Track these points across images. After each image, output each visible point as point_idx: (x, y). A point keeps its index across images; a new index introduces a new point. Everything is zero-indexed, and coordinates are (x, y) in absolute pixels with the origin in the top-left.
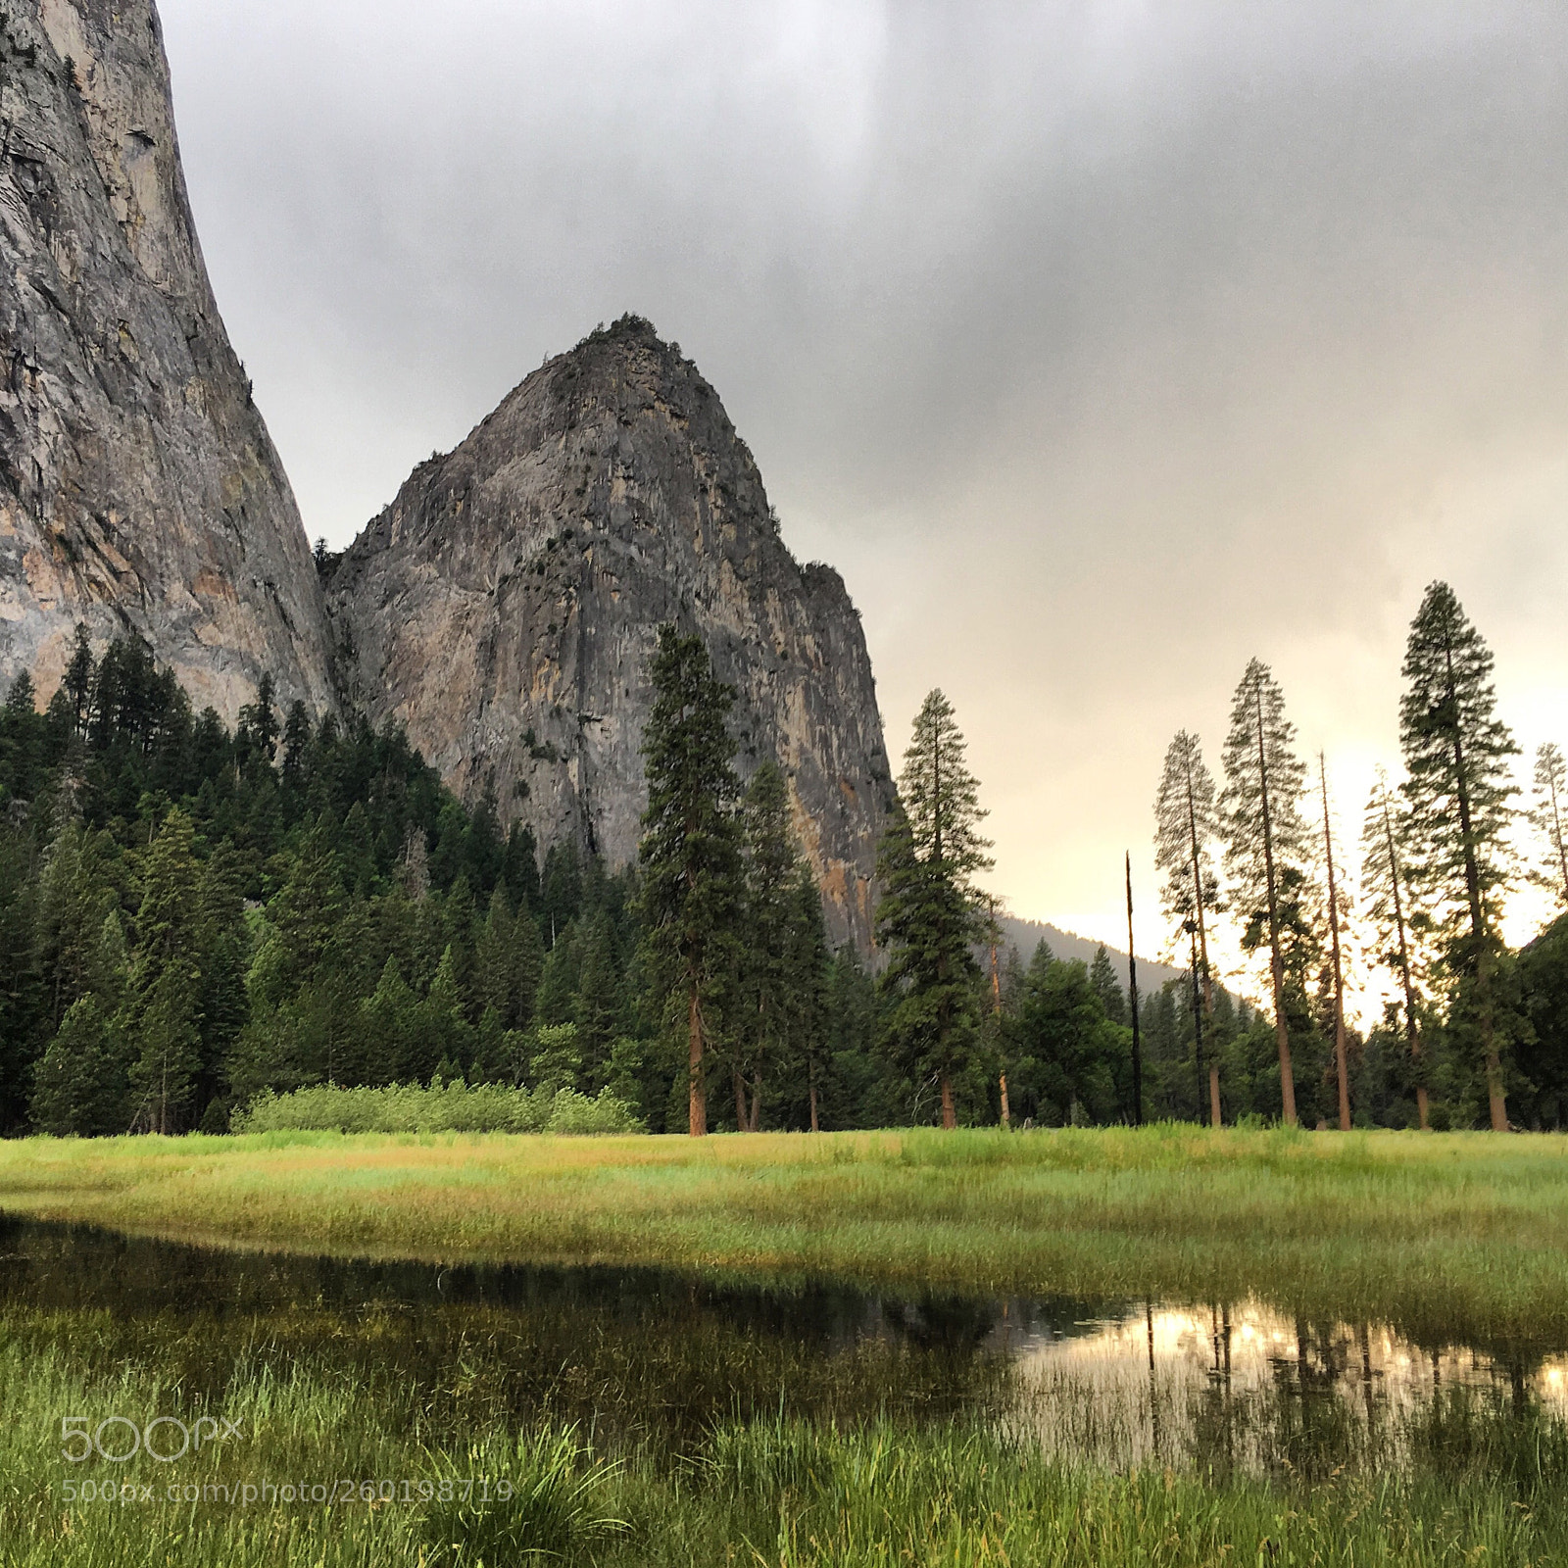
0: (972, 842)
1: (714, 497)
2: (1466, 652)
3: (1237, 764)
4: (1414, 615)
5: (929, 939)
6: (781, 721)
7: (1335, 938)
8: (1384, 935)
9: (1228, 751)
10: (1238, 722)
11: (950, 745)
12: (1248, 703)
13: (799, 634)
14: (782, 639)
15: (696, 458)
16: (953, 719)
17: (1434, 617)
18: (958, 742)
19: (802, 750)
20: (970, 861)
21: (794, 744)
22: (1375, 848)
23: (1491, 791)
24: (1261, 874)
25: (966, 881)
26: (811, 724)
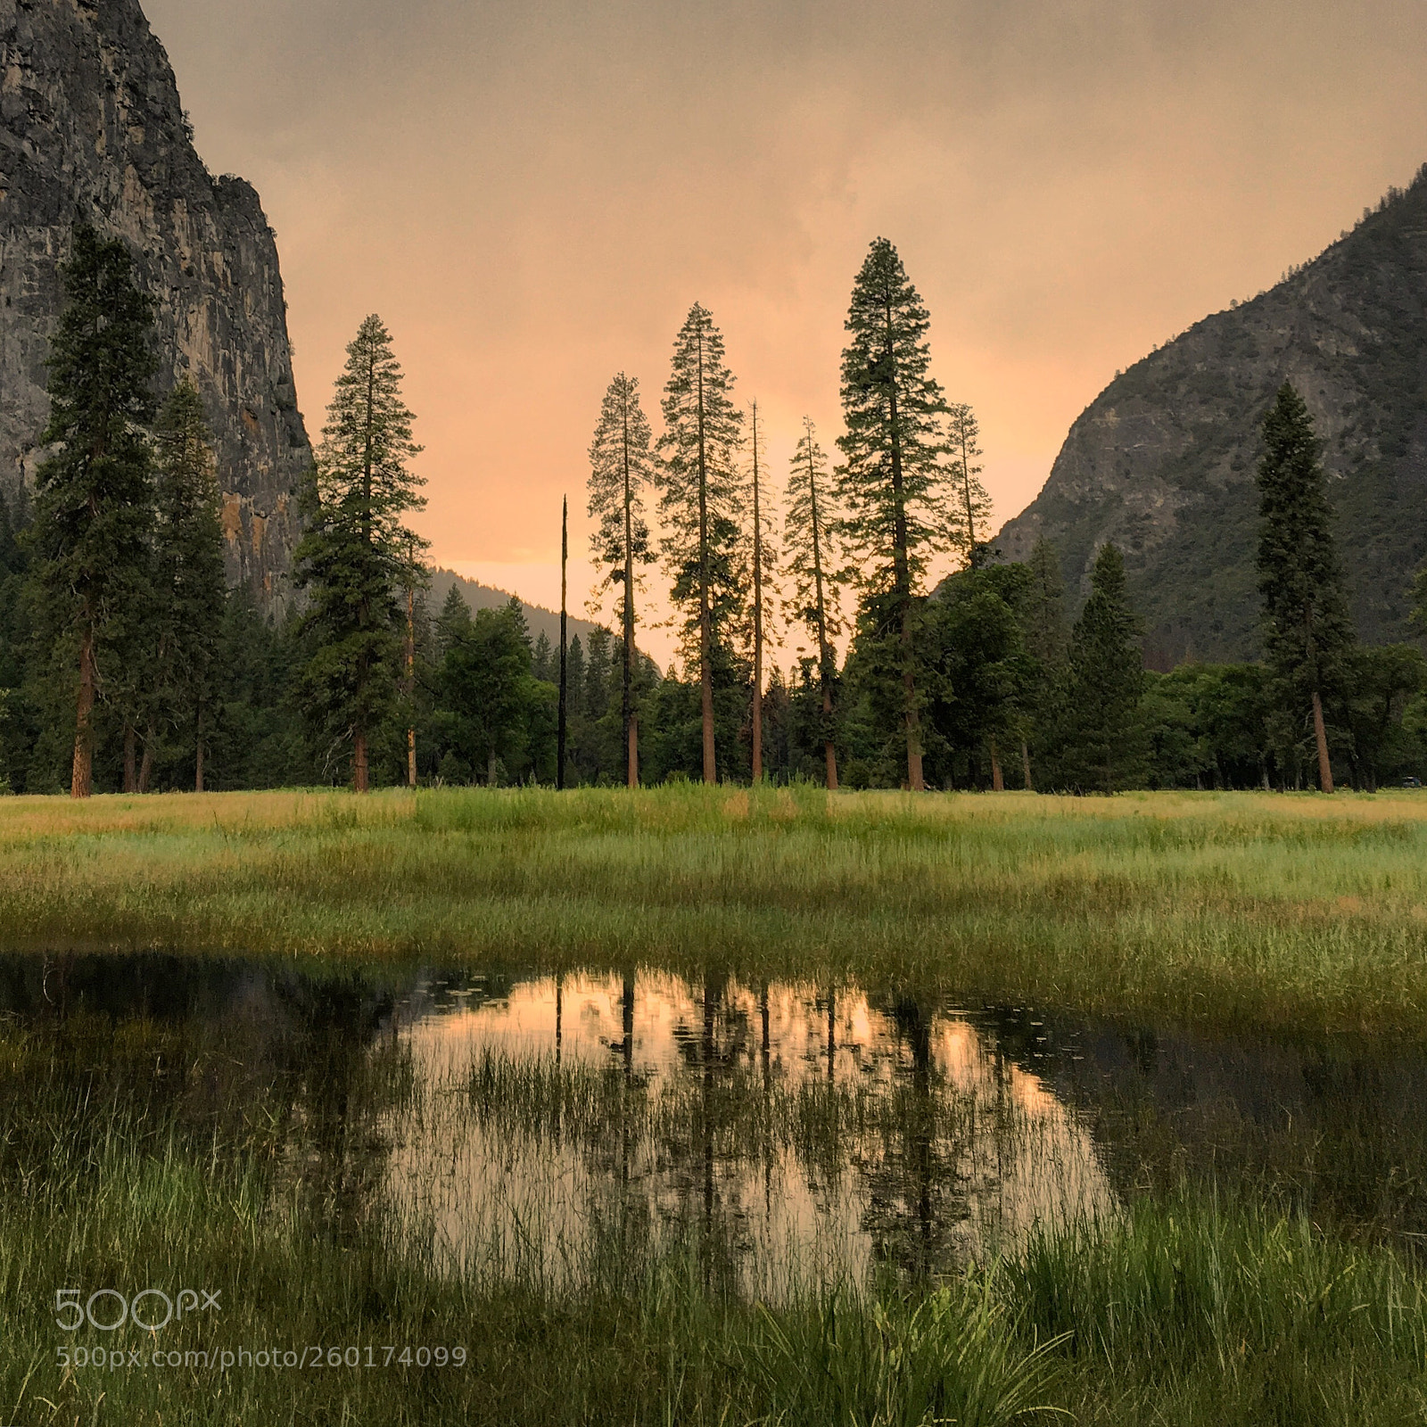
0: (403, 479)
1: (121, 95)
2: (905, 309)
3: (676, 410)
4: (858, 270)
5: (351, 581)
6: (182, 343)
7: (758, 591)
8: (803, 589)
9: (667, 396)
10: (679, 367)
11: (386, 375)
12: (690, 348)
13: (207, 251)
14: (188, 255)
15: (103, 52)
16: (389, 346)
17: (877, 272)
18: (394, 372)
19: (202, 375)
20: (401, 500)
21: (194, 368)
22: (799, 502)
23: (922, 447)
24: (694, 524)
25: (396, 520)
26: (214, 347)
